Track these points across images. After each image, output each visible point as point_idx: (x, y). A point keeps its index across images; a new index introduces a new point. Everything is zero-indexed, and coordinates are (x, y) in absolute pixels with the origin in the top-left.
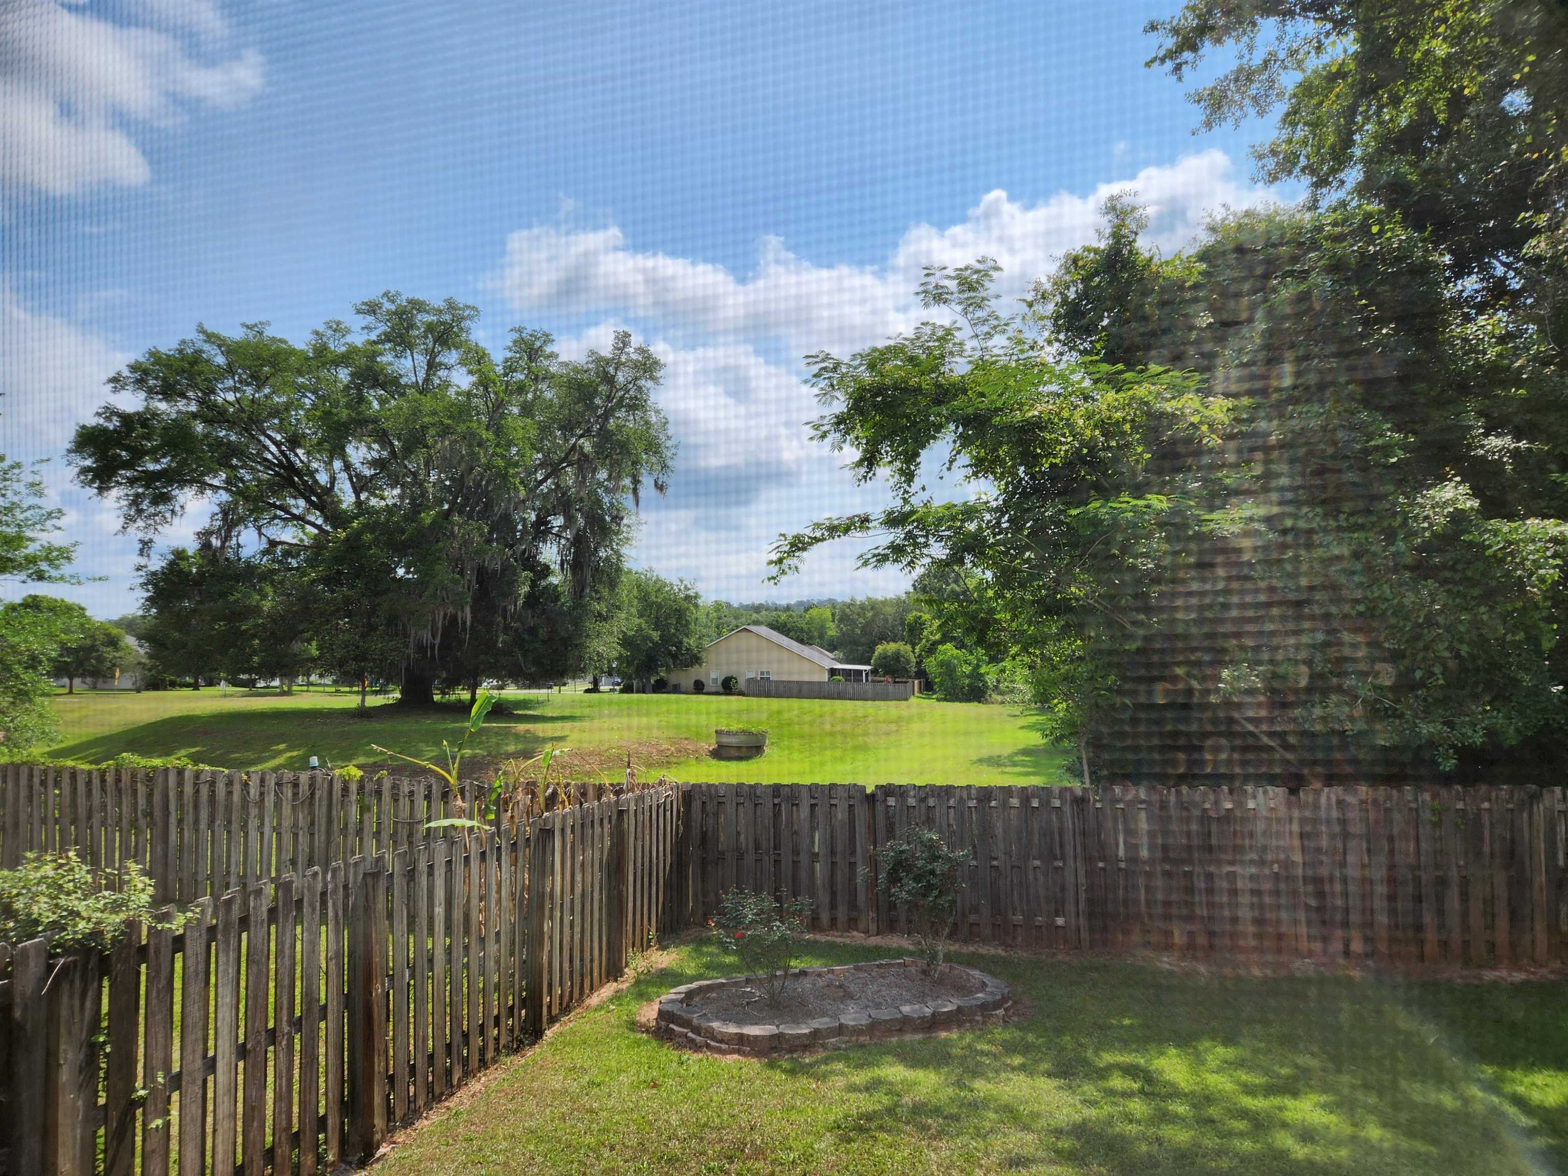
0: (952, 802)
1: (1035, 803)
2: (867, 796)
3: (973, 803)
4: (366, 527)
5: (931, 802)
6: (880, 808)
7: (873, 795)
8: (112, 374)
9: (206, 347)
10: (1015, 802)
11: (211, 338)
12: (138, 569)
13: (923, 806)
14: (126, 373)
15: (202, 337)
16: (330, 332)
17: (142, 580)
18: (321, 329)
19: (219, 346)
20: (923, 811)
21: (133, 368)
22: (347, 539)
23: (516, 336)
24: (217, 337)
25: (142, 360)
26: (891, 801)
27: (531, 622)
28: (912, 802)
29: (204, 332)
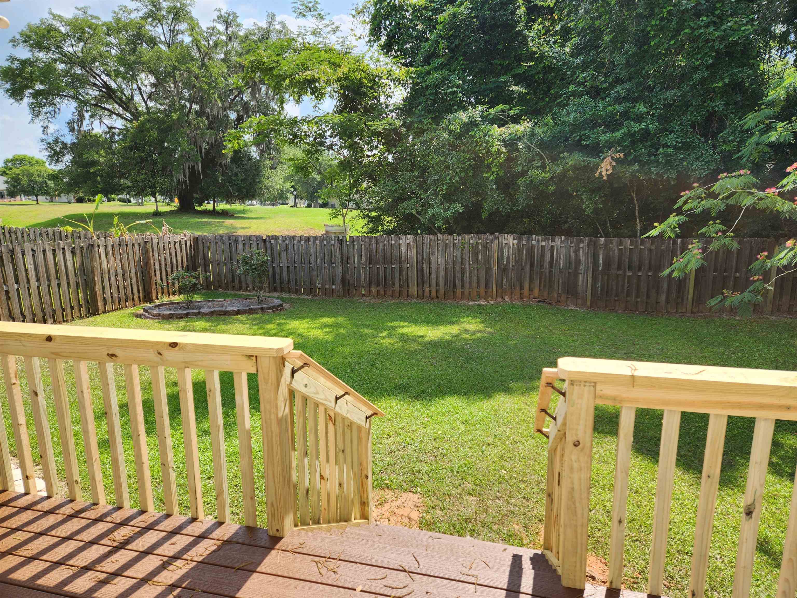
0: (295, 242)
1: (325, 242)
2: (263, 240)
3: (303, 242)
4: (148, 121)
5: (288, 242)
6: (268, 245)
7: (265, 240)
8: (11, 38)
9: (54, 22)
10: (318, 242)
11: (56, 17)
12: (42, 141)
13: (284, 243)
14: (18, 36)
15: (51, 16)
16: (121, 12)
17: (44, 147)
18: (117, 10)
19: (61, 22)
20: (284, 246)
21: (22, 34)
22: (138, 127)
23: (217, 13)
24: (59, 16)
25: (25, 30)
26: (272, 242)
27: (236, 170)
28: (280, 242)
29: (52, 14)
